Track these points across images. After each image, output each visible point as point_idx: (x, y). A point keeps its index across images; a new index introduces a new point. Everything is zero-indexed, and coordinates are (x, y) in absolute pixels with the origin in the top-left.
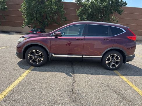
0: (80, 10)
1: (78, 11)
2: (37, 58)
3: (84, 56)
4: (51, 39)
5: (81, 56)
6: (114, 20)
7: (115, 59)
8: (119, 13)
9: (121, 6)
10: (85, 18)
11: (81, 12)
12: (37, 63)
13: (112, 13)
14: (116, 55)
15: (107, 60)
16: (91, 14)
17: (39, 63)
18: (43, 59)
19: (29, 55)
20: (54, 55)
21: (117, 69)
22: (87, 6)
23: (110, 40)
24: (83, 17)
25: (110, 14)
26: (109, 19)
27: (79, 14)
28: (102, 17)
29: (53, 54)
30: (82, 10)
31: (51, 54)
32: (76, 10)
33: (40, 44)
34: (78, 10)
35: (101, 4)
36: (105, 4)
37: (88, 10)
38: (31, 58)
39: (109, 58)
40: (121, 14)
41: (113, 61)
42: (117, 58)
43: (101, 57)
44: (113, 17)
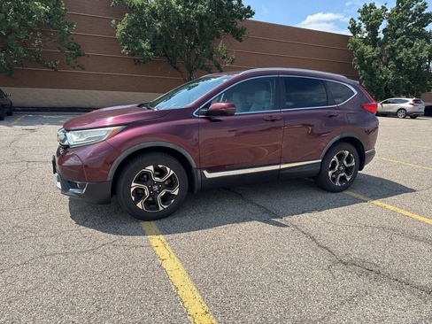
0: (125, 22)
2: (160, 190)
3: (283, 166)
5: (277, 167)
6: (224, 58)
7: (345, 162)
8: (237, 39)
9: (240, 18)
11: (128, 28)
12: (161, 209)
13: (219, 37)
14: (347, 153)
15: (331, 169)
17: (165, 207)
18: (176, 193)
19: (133, 184)
20: (209, 175)
22: (147, 10)
25: (212, 39)
26: (212, 55)
27: (123, 35)
28: (192, 47)
29: (205, 172)
30: (133, 24)
31: (199, 172)
32: (114, 21)
34: (118, 22)
35: (188, 6)
36: (202, 8)
37: (150, 22)
38: (139, 194)
39: (334, 162)
40: (241, 40)
41: (341, 168)
42: (349, 160)
43: (320, 161)
44: (221, 46)
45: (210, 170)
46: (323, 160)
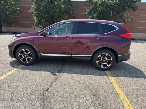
0: (90, 8)
1: (88, 10)
2: (27, 56)
3: (73, 56)
4: (39, 38)
5: (70, 55)
6: (127, 18)
7: (106, 58)
9: (136, 2)
10: (95, 17)
11: (91, 10)
12: (27, 62)
13: (125, 10)
14: (107, 54)
15: (98, 60)
16: (101, 12)
17: (29, 62)
18: (32, 58)
19: (19, 54)
20: (43, 55)
21: (108, 69)
22: (98, 4)
23: (100, 38)
24: (93, 15)
25: (123, 11)
26: (122, 17)
27: (88, 13)
28: (114, 15)
29: (41, 53)
30: (92, 9)
31: (39, 53)
32: (86, 9)
33: (29, 43)
34: (88, 8)
37: (99, 8)
38: (21, 57)
39: (100, 57)
40: (135, 11)
41: (104, 60)
42: (109, 57)
43: (91, 56)
44: (126, 14)
45: (43, 53)
46: (93, 55)
